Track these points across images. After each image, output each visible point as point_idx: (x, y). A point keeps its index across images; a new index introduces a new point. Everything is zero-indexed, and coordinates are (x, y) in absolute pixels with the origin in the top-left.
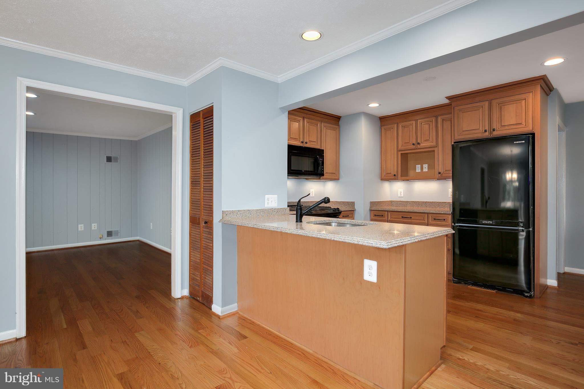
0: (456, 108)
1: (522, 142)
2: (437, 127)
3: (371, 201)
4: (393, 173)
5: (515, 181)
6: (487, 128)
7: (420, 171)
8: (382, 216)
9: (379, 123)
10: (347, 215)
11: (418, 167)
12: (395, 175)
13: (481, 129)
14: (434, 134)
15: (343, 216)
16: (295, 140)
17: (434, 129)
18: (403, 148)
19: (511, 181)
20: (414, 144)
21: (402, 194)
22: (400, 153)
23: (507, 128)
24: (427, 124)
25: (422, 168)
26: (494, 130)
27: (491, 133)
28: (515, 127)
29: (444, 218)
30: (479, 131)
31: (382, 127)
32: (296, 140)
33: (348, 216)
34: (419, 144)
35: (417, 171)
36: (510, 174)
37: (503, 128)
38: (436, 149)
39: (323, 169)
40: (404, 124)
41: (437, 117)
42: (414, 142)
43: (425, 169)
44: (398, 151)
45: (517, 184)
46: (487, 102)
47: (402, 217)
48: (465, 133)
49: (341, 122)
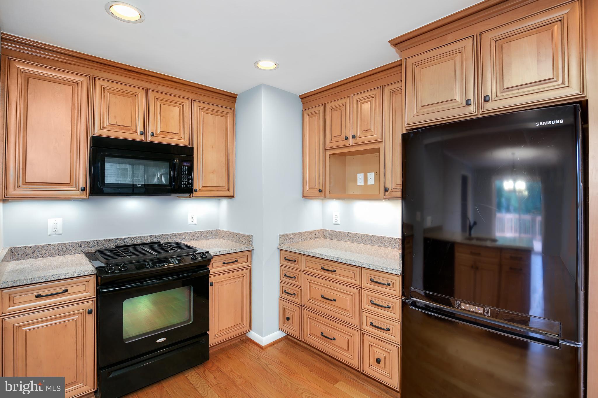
0: (410, 62)
1: (557, 122)
2: (382, 106)
3: (282, 233)
4: (318, 187)
6: (471, 97)
7: (362, 183)
8: (295, 261)
9: (299, 105)
10: (234, 260)
11: (360, 177)
12: (320, 191)
13: (458, 99)
14: (379, 119)
15: (224, 263)
16: (121, 129)
18: (332, 145)
20: (346, 138)
21: (338, 219)
22: (328, 153)
23: (515, 92)
24: (368, 102)
25: (366, 179)
26: (486, 99)
27: (478, 106)
28: (536, 88)
29: (389, 281)
30: (455, 104)
31: (305, 112)
32: (127, 130)
33: (237, 261)
34: (354, 137)
35: (359, 184)
37: (507, 94)
38: (381, 146)
39: (190, 181)
40: (333, 104)
41: (382, 89)
42: (348, 135)
43: (371, 182)
44: (326, 150)
46: (470, 40)
47: (322, 268)
48: (426, 110)
49: (238, 103)
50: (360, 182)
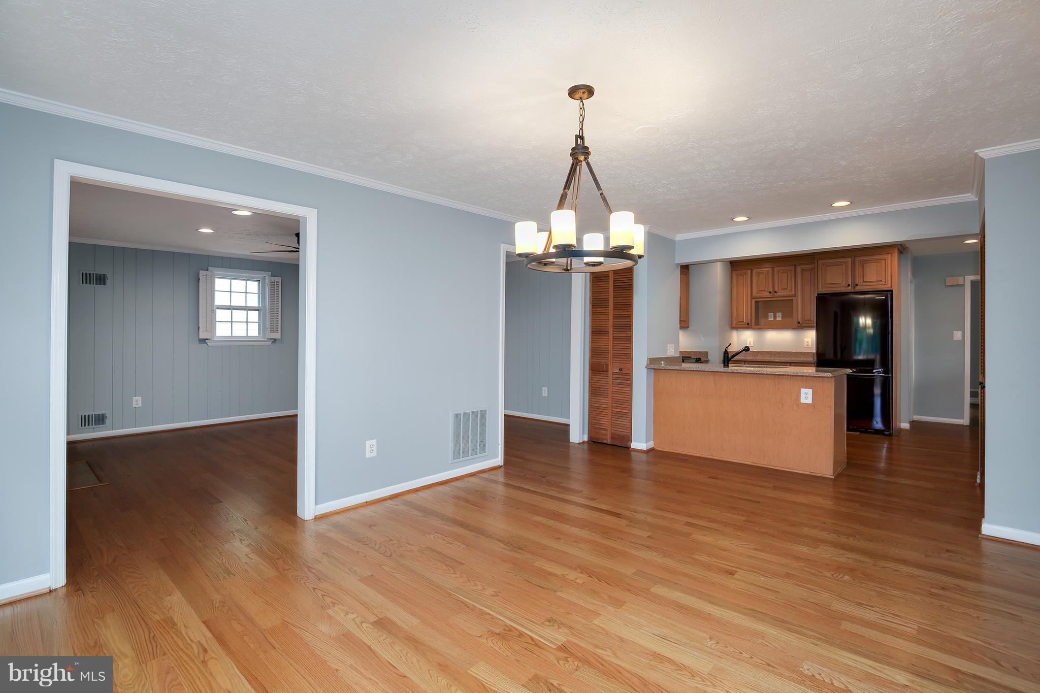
0: (820, 262)
2: (796, 277)
4: (745, 322)
5: (869, 328)
6: (850, 283)
7: (773, 319)
9: (729, 267)
11: (771, 315)
12: (748, 324)
13: (844, 283)
14: (793, 283)
17: (793, 280)
18: (758, 295)
19: (865, 327)
20: (770, 292)
21: (752, 343)
22: (754, 300)
23: (868, 284)
24: (786, 272)
25: (775, 317)
26: (857, 285)
27: (853, 288)
28: (876, 283)
30: (842, 285)
31: (733, 272)
34: (776, 292)
35: (769, 320)
36: (863, 319)
37: (865, 284)
38: (794, 299)
40: (758, 270)
41: (796, 266)
42: (771, 290)
43: (779, 318)
44: (752, 298)
45: (871, 331)
46: (849, 261)
48: (828, 286)
50: (771, 319)
